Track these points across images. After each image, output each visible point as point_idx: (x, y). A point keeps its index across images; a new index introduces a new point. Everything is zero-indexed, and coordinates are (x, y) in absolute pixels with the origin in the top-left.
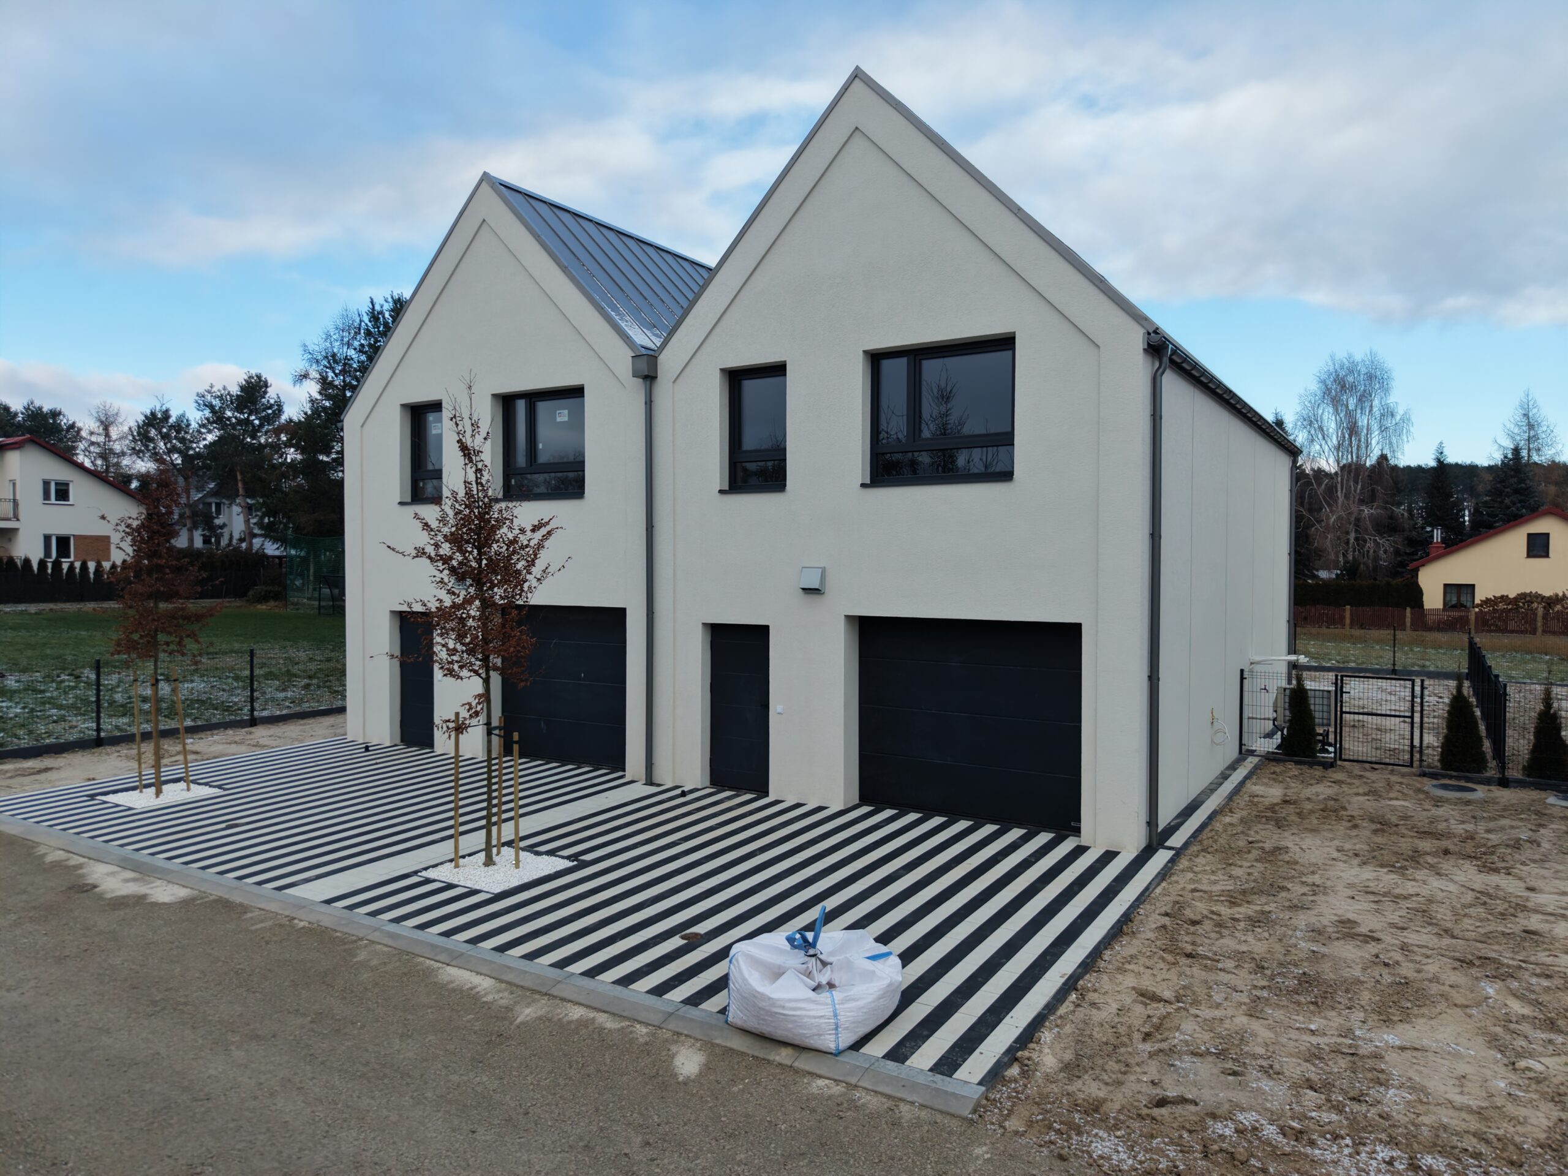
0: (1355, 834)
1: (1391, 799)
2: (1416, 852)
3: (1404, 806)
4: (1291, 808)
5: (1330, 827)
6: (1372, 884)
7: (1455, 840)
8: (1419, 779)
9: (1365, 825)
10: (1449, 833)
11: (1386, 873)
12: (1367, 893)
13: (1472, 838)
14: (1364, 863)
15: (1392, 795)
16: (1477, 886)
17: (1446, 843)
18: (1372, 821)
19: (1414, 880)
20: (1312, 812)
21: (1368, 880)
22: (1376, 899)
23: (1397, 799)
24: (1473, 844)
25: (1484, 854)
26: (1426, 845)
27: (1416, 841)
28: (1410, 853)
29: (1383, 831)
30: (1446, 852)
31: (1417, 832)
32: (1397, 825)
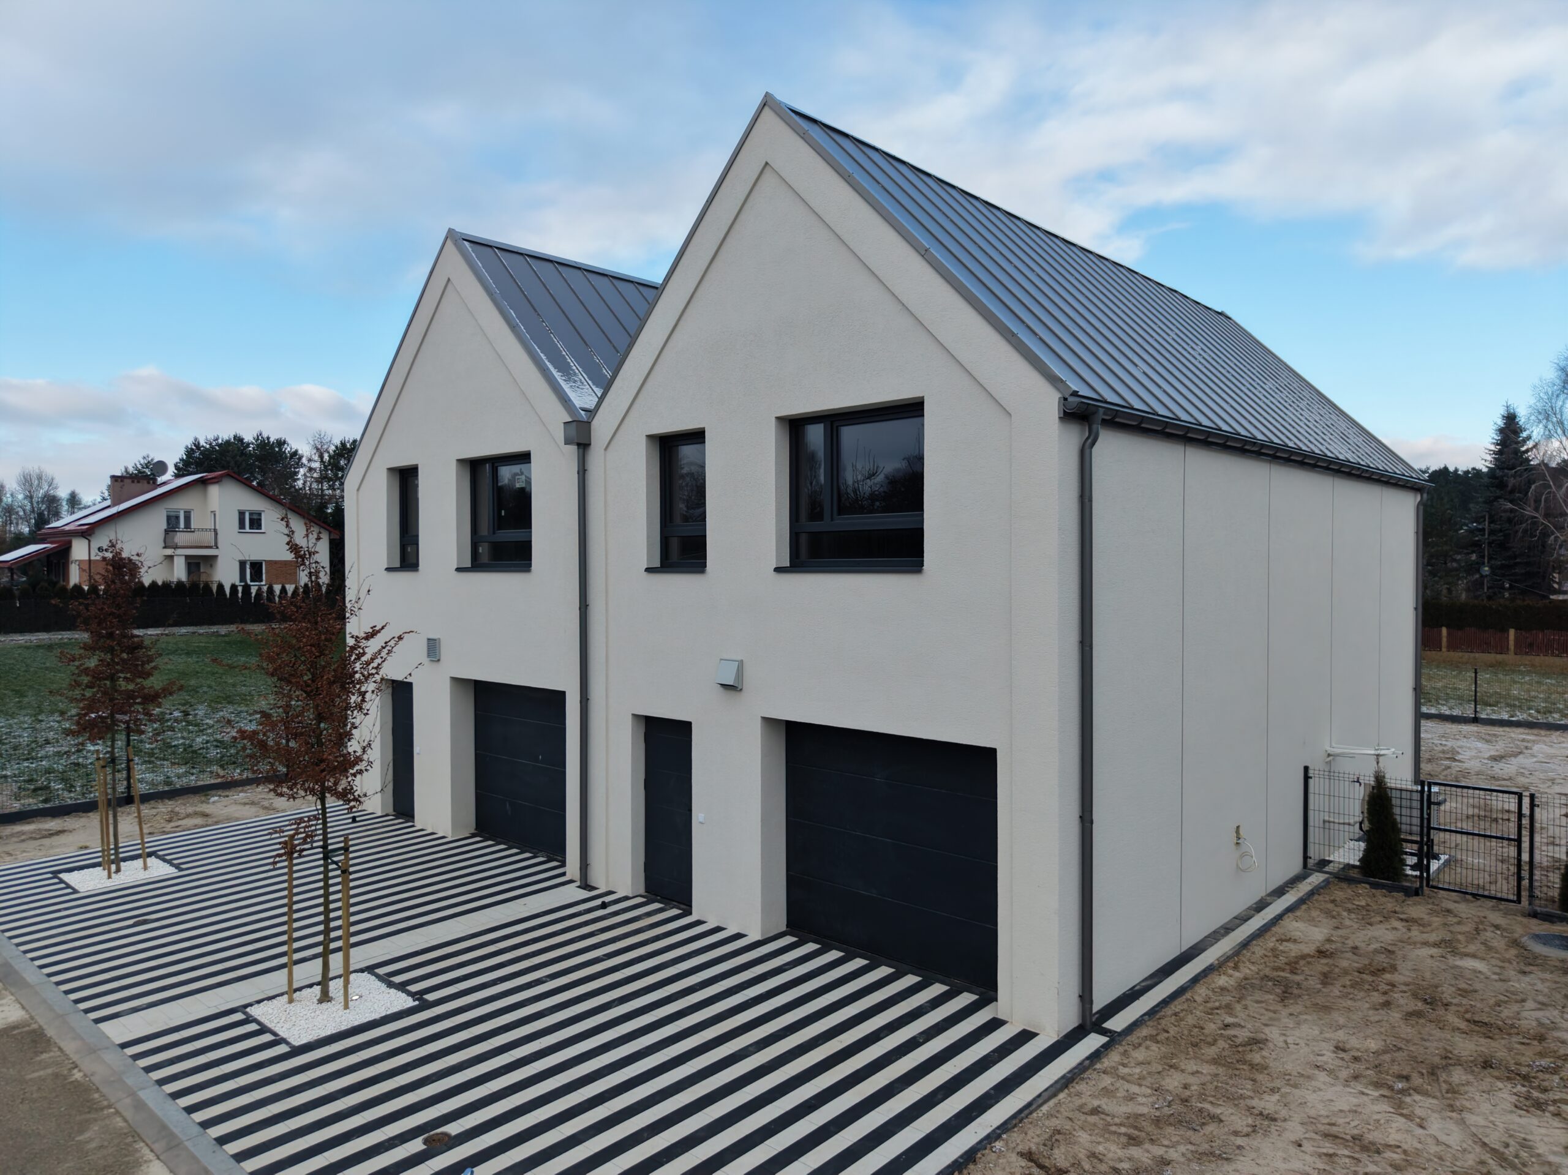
0: (1377, 1018)
1: (1467, 955)
2: (1446, 1058)
3: (1475, 971)
4: (1322, 965)
5: (1349, 1003)
6: (1341, 1121)
7: (1515, 1039)
8: (1525, 920)
9: (1402, 1002)
10: (1512, 1026)
11: (1375, 1100)
12: (1326, 1135)
13: (1541, 1038)
14: (1356, 1077)
15: (1472, 948)
16: (1494, 1139)
17: (1498, 1048)
18: (1415, 996)
19: (1409, 1117)
20: (1346, 972)
21: (1341, 1111)
22: (1331, 1151)
23: (1474, 956)
24: (1539, 1048)
25: (1545, 1070)
26: (1467, 1047)
27: (1458, 1038)
28: (1437, 1060)
29: (1418, 1014)
30: (1487, 1065)
31: (1468, 1021)
32: (1447, 1005)
